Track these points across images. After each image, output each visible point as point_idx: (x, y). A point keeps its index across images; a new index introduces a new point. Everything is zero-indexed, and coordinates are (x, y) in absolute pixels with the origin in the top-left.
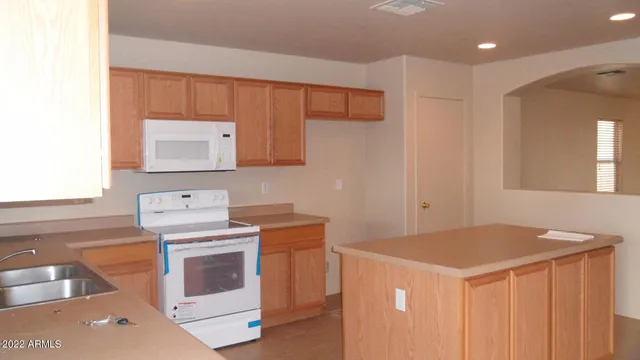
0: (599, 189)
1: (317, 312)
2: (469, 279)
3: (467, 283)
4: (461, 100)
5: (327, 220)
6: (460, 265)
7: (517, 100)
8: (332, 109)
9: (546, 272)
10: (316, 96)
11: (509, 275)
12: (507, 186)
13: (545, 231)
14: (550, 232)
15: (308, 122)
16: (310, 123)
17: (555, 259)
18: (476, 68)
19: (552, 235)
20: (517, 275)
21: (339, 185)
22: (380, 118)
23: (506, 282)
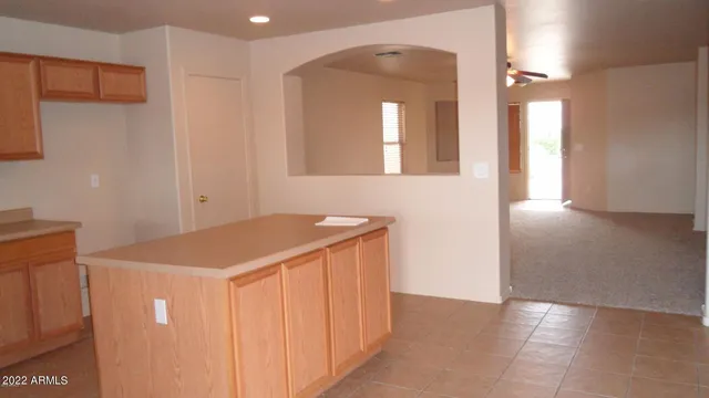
0: (386, 172)
1: (72, 338)
2: (233, 279)
3: (232, 283)
4: (238, 79)
5: (79, 225)
6: (223, 264)
7: (297, 80)
8: (77, 89)
9: (321, 260)
10: (51, 71)
11: (280, 269)
12: (292, 173)
13: (322, 218)
14: (328, 219)
15: (43, 104)
16: (46, 106)
17: (330, 246)
18: (252, 44)
19: (330, 221)
20: (290, 268)
21: (95, 180)
22: (142, 100)
23: (278, 275)
